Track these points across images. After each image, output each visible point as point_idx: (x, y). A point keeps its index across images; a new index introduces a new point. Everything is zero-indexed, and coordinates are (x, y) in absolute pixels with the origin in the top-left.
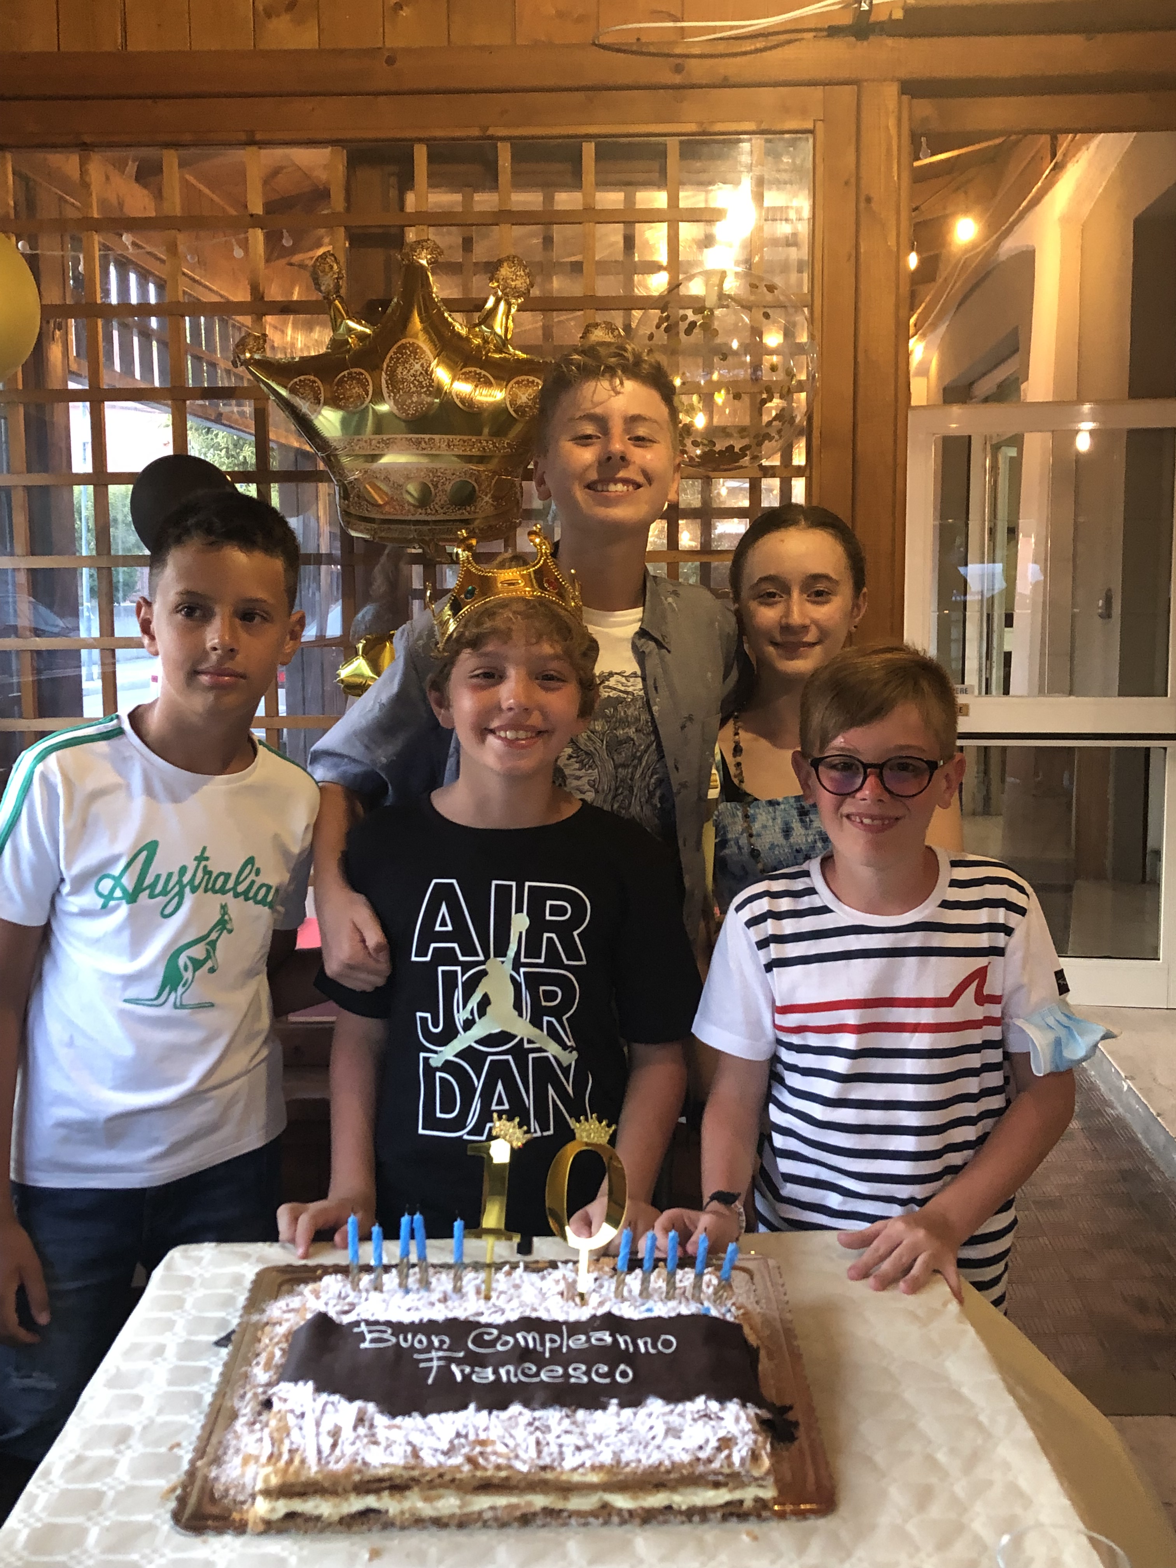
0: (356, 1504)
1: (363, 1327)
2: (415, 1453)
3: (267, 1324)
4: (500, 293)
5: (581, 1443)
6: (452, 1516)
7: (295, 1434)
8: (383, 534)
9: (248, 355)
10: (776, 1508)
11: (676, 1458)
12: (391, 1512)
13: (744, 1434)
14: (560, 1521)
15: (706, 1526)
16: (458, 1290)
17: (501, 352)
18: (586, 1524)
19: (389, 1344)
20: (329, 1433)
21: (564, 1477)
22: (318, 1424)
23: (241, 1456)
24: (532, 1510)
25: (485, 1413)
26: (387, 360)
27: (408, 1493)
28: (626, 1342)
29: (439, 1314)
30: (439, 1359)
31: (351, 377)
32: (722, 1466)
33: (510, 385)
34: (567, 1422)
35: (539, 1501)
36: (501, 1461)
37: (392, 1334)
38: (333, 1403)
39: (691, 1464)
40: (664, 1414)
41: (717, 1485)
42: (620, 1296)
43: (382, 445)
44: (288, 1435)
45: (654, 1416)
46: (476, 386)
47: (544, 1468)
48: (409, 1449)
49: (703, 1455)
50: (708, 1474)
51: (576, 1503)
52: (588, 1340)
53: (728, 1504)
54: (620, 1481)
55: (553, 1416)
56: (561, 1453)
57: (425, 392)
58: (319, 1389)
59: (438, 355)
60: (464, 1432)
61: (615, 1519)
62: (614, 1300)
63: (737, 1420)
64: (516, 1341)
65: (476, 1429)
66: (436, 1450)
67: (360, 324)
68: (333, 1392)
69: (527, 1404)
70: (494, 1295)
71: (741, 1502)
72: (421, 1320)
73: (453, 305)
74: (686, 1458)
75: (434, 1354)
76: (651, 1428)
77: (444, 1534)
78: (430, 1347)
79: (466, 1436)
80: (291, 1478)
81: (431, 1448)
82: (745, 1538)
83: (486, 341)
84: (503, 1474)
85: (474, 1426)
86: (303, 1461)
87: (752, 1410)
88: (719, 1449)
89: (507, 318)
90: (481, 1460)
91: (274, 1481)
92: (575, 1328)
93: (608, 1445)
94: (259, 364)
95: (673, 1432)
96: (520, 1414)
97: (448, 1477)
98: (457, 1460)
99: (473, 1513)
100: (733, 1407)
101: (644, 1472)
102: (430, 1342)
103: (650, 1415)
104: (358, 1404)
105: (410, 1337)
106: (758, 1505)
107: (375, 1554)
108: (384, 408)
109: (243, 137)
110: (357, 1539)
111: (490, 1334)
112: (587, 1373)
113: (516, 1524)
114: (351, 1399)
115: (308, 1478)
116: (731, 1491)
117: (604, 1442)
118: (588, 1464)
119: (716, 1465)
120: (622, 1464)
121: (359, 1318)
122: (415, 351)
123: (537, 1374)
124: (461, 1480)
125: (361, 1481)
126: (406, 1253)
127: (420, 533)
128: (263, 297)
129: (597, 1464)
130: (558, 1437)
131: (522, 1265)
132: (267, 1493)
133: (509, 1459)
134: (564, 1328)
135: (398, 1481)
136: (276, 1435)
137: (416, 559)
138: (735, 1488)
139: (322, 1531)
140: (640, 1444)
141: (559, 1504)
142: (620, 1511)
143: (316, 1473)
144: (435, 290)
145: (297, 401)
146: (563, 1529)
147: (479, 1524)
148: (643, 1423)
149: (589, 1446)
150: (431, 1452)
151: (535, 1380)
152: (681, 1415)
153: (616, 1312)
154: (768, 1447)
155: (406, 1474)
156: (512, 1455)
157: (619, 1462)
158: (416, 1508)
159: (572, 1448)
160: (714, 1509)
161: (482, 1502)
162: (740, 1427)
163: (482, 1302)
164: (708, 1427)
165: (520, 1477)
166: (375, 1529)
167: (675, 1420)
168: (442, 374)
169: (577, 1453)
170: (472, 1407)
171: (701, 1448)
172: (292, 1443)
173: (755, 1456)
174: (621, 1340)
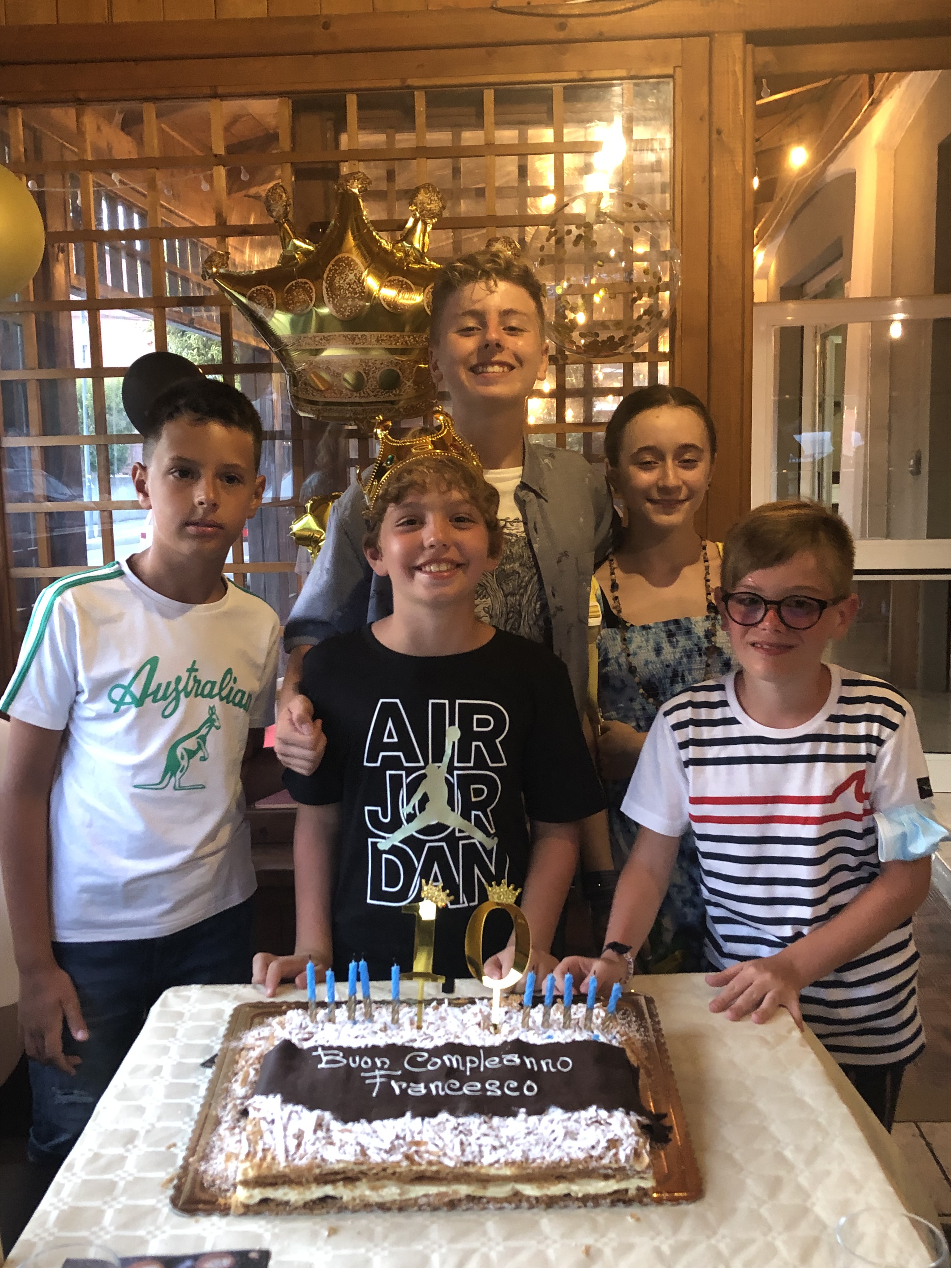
0: (317, 1192)
1: (320, 1052)
2: (364, 1152)
3: (242, 1049)
4: (418, 215)
5: (497, 1144)
6: (394, 1202)
7: (267, 1137)
8: (325, 414)
9: (214, 270)
10: (655, 1195)
11: (574, 1156)
12: (345, 1199)
13: (628, 1136)
14: (481, 1206)
15: (598, 1210)
16: (395, 1021)
17: (419, 263)
18: (501, 1209)
19: (341, 1065)
20: (294, 1135)
21: (483, 1171)
22: (285, 1129)
23: (224, 1154)
24: (458, 1197)
25: (419, 1119)
26: (327, 272)
27: (358, 1183)
28: (531, 1063)
29: (381, 1040)
30: (381, 1076)
31: (297, 286)
32: (610, 1162)
33: (427, 291)
34: (484, 1127)
35: (463, 1190)
36: (433, 1158)
37: (343, 1057)
38: (297, 1112)
39: (585, 1160)
40: (563, 1121)
41: (606, 1177)
42: (525, 1024)
43: (323, 341)
44: (262, 1137)
45: (555, 1122)
46: (400, 291)
47: (467, 1164)
48: (358, 1148)
49: (595, 1153)
50: (599, 1168)
51: (494, 1191)
52: (501, 1061)
53: (616, 1192)
54: (528, 1174)
55: (473, 1122)
56: (480, 1152)
57: (358, 298)
58: (285, 1101)
59: (368, 267)
60: (402, 1135)
61: (525, 1204)
62: (521, 1029)
63: (622, 1125)
64: (443, 1061)
65: (412, 1133)
66: (380, 1149)
67: (305, 242)
68: (297, 1103)
69: (453, 1112)
70: (424, 1025)
71: (626, 1191)
72: (366, 1046)
73: (380, 226)
74: (582, 1155)
75: (377, 1073)
76: (553, 1131)
77: (388, 1215)
78: (374, 1067)
79: (404, 1138)
80: (264, 1171)
81: (376, 1148)
82: (629, 1219)
83: (407, 254)
84: (434, 1168)
85: (410, 1131)
86: (274, 1158)
87: (634, 1117)
88: (608, 1148)
89: (424, 236)
90: (416, 1158)
91: (251, 1174)
92: (490, 1051)
93: (518, 1145)
94: (223, 277)
95: (570, 1135)
96: (447, 1120)
97: (390, 1171)
98: (397, 1157)
99: (410, 1199)
100: (619, 1115)
101: (548, 1166)
102: (374, 1063)
103: (552, 1121)
104: (317, 1112)
105: (357, 1059)
106: (641, 1193)
107: (333, 1231)
108: (325, 311)
109: (207, 91)
110: (318, 1219)
111: (422, 1056)
112: (501, 1088)
113: (445, 1208)
114: (311, 1109)
115: (279, 1172)
116: (618, 1182)
117: (515, 1143)
118: (502, 1160)
119: (605, 1161)
120: (530, 1161)
121: (317, 1044)
122: (349, 264)
123: (460, 1089)
124: (401, 1173)
125: (320, 1174)
126: (353, 992)
127: (355, 413)
128: (225, 222)
129: (510, 1160)
130: (478, 1139)
131: (446, 1001)
132: (246, 1183)
133: (439, 1156)
134: (481, 1051)
135: (350, 1174)
136: (251, 1137)
137: (351, 434)
138: (622, 1180)
139: (290, 1213)
140: (544, 1144)
141: (479, 1193)
142: (528, 1198)
143: (285, 1167)
144: (365, 213)
145: (254, 307)
146: (483, 1213)
147: (416, 1208)
148: (546, 1128)
149: (502, 1146)
150: (377, 1151)
151: (460, 1093)
152: (577, 1121)
153: (523, 1038)
154: (648, 1147)
155: (357, 1168)
156: (441, 1153)
157: (527, 1159)
158: (365, 1196)
159: (489, 1148)
160: (604, 1196)
161: (418, 1191)
162: (625, 1131)
163: (415, 1031)
164: (599, 1131)
165: (448, 1171)
166: (332, 1212)
167: (572, 1125)
168: (371, 282)
169: (493, 1152)
170: (408, 1114)
171: (593, 1147)
172: (265, 1144)
173: (637, 1154)
174: (527, 1061)
